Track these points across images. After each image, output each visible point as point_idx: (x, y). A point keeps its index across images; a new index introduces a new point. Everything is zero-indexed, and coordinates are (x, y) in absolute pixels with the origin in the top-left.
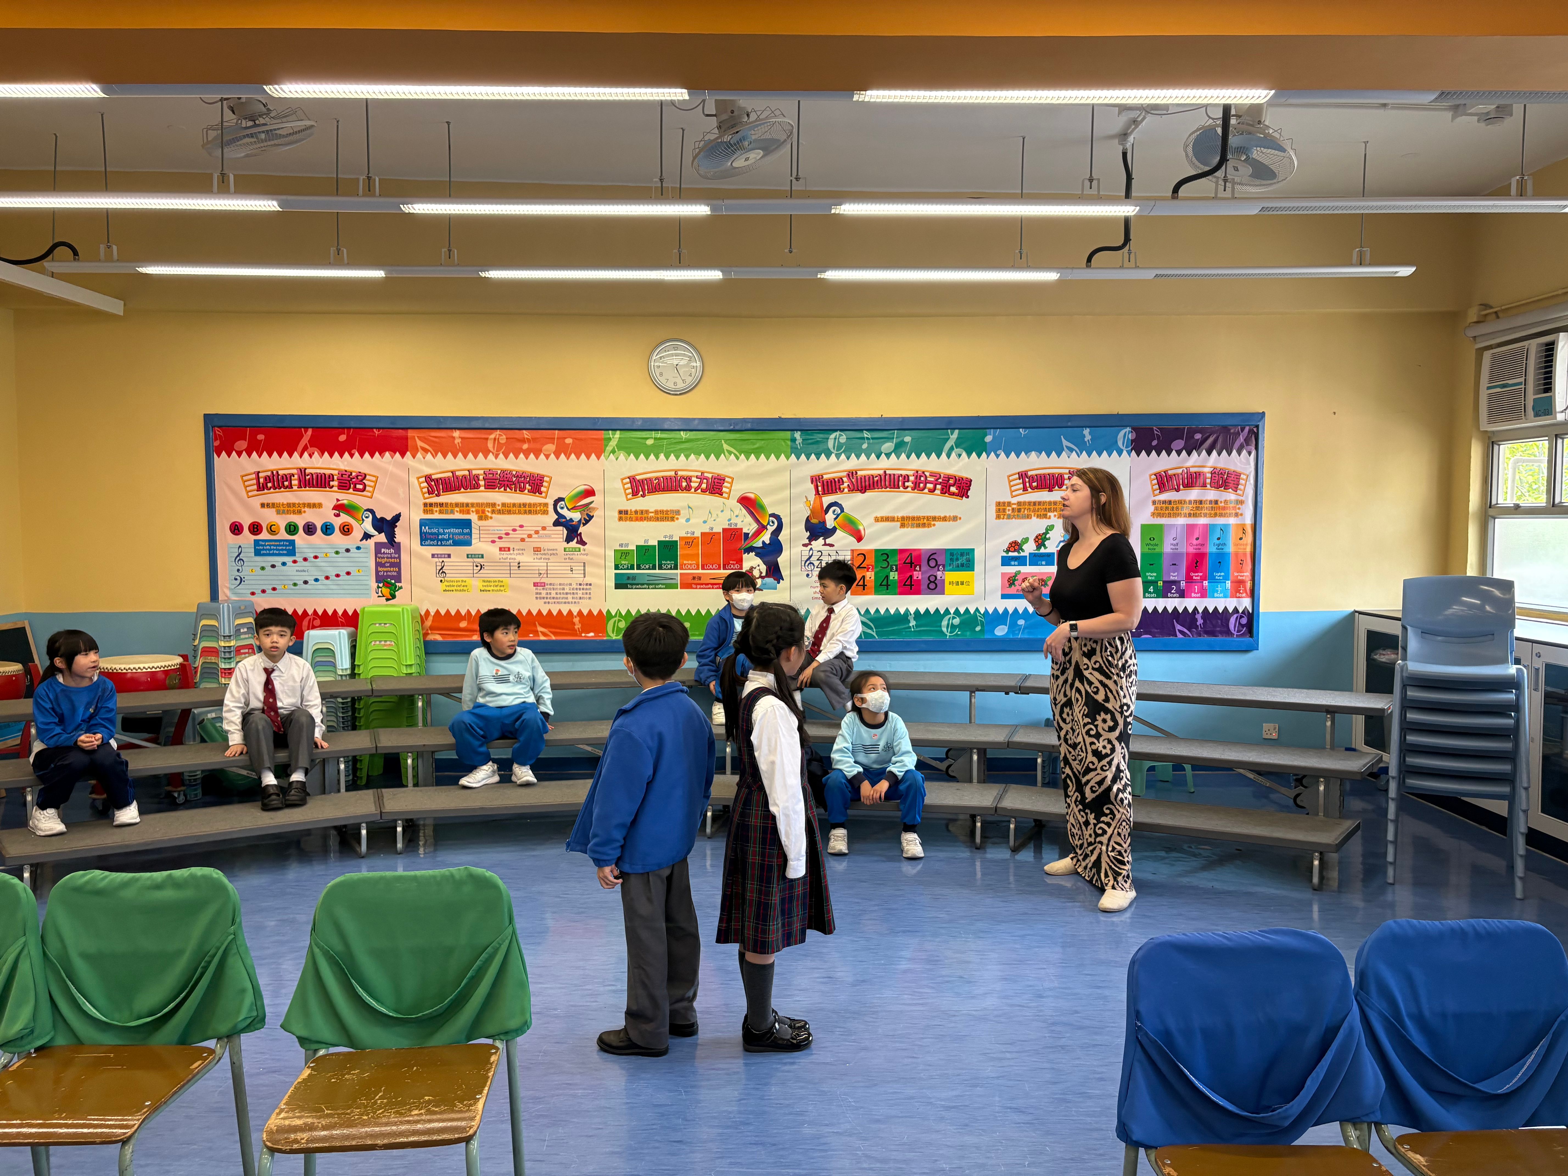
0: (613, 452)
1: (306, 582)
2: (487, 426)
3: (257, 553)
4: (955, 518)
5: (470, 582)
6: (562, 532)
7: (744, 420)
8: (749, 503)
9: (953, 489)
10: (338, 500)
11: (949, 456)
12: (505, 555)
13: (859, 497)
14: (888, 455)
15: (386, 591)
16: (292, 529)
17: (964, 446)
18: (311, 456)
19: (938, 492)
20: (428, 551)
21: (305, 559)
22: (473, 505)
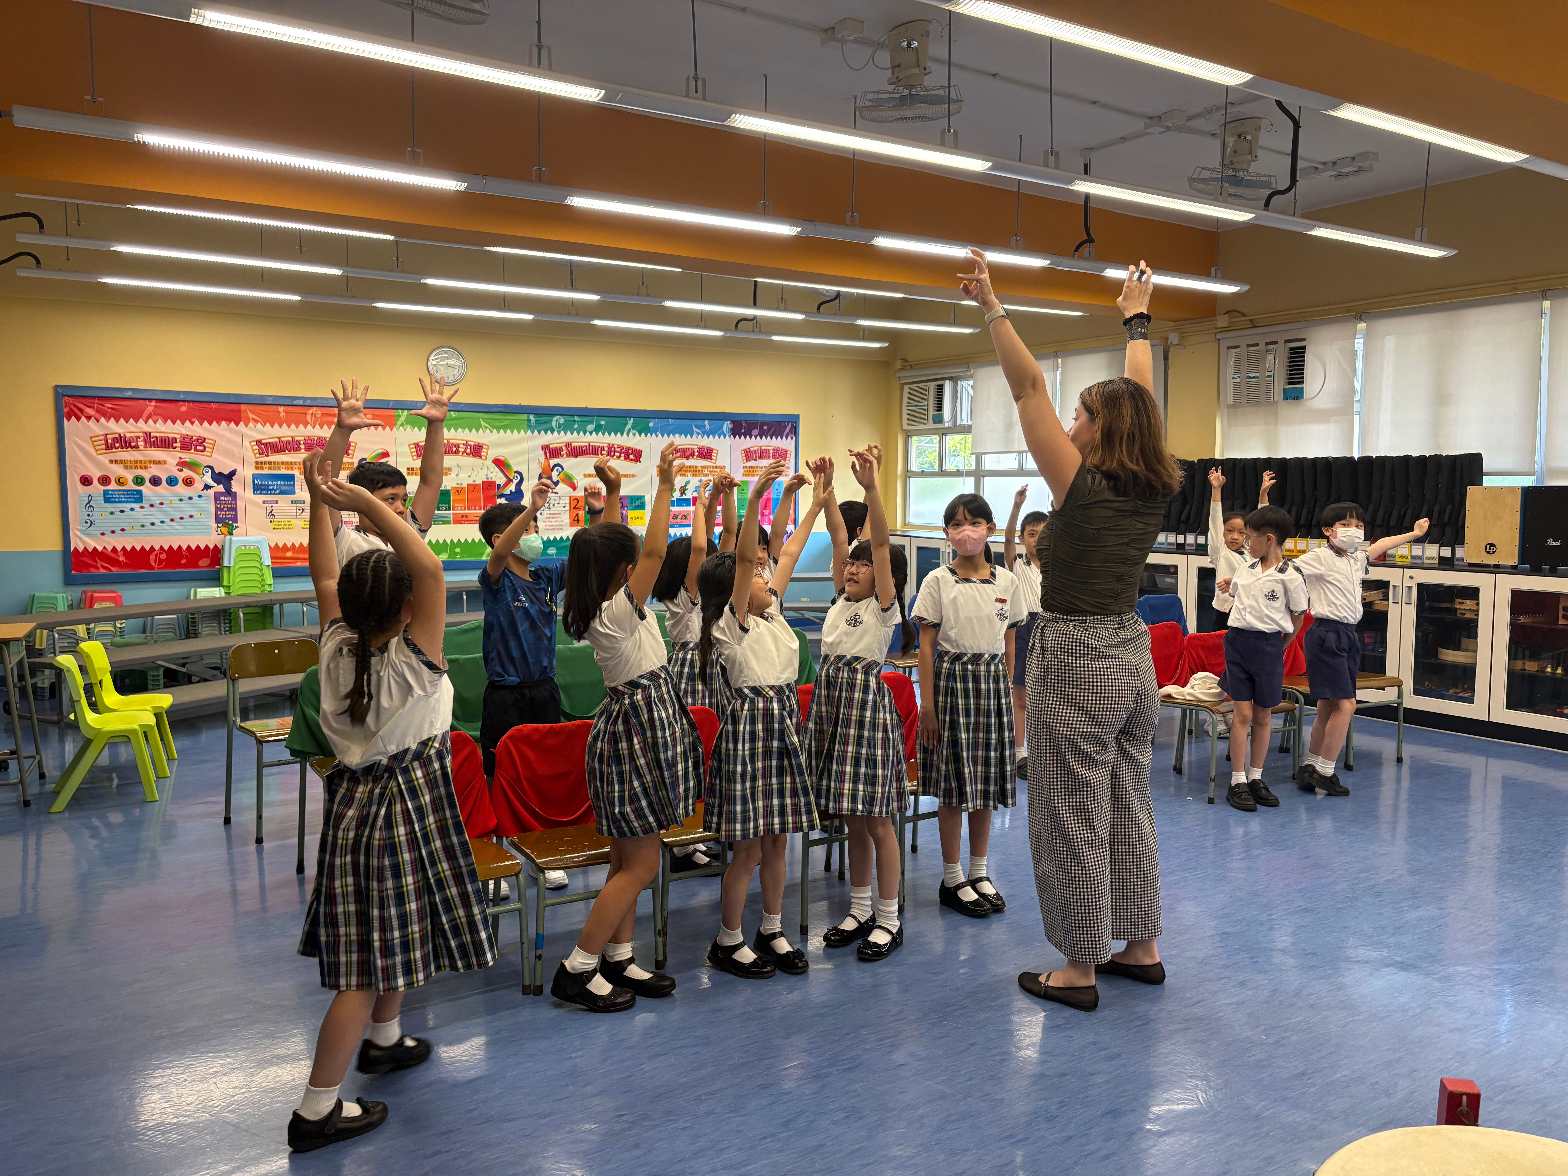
0: (402, 425)
1: (153, 524)
2: (306, 404)
3: (107, 500)
4: (633, 476)
5: (294, 521)
7: (496, 406)
8: (500, 463)
9: (631, 457)
10: (181, 458)
11: (628, 435)
13: (573, 460)
14: (591, 433)
15: (225, 530)
16: (139, 481)
17: (637, 428)
18: (155, 422)
19: (622, 458)
20: (260, 498)
21: (152, 506)
22: (295, 463)
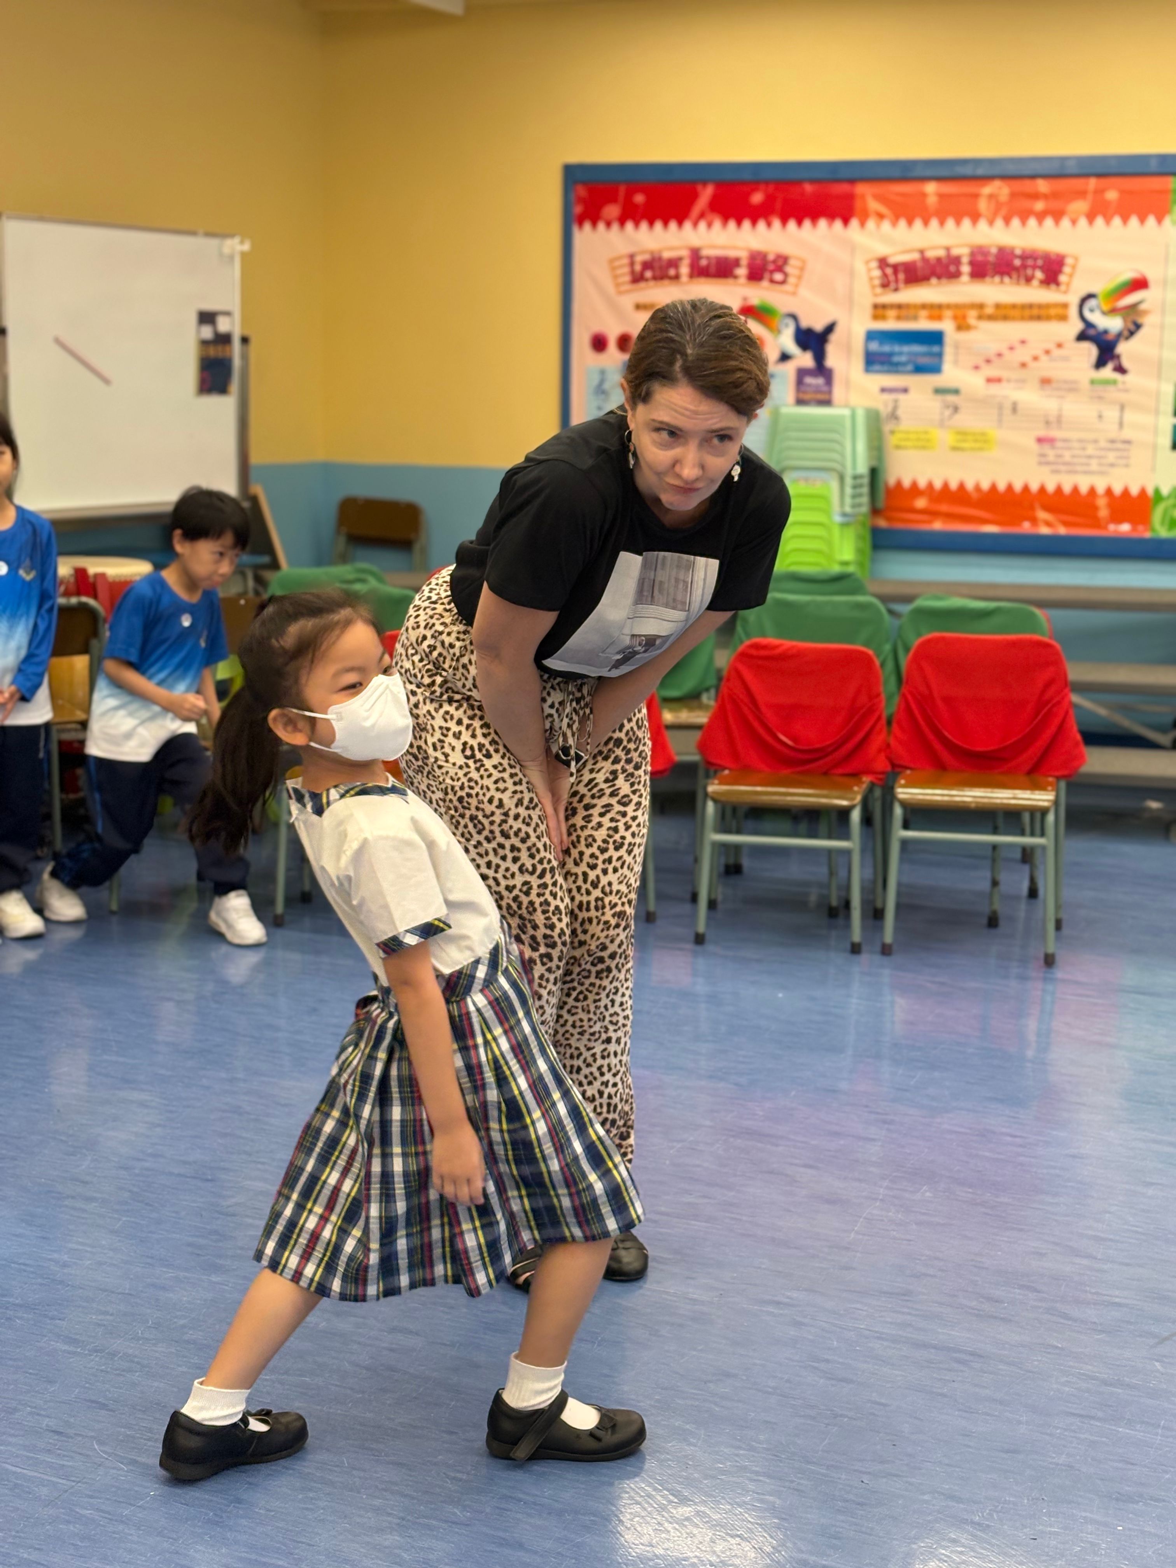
2: (980, 172)
5: (937, 434)
10: (745, 298)
12: (994, 389)
22: (949, 306)
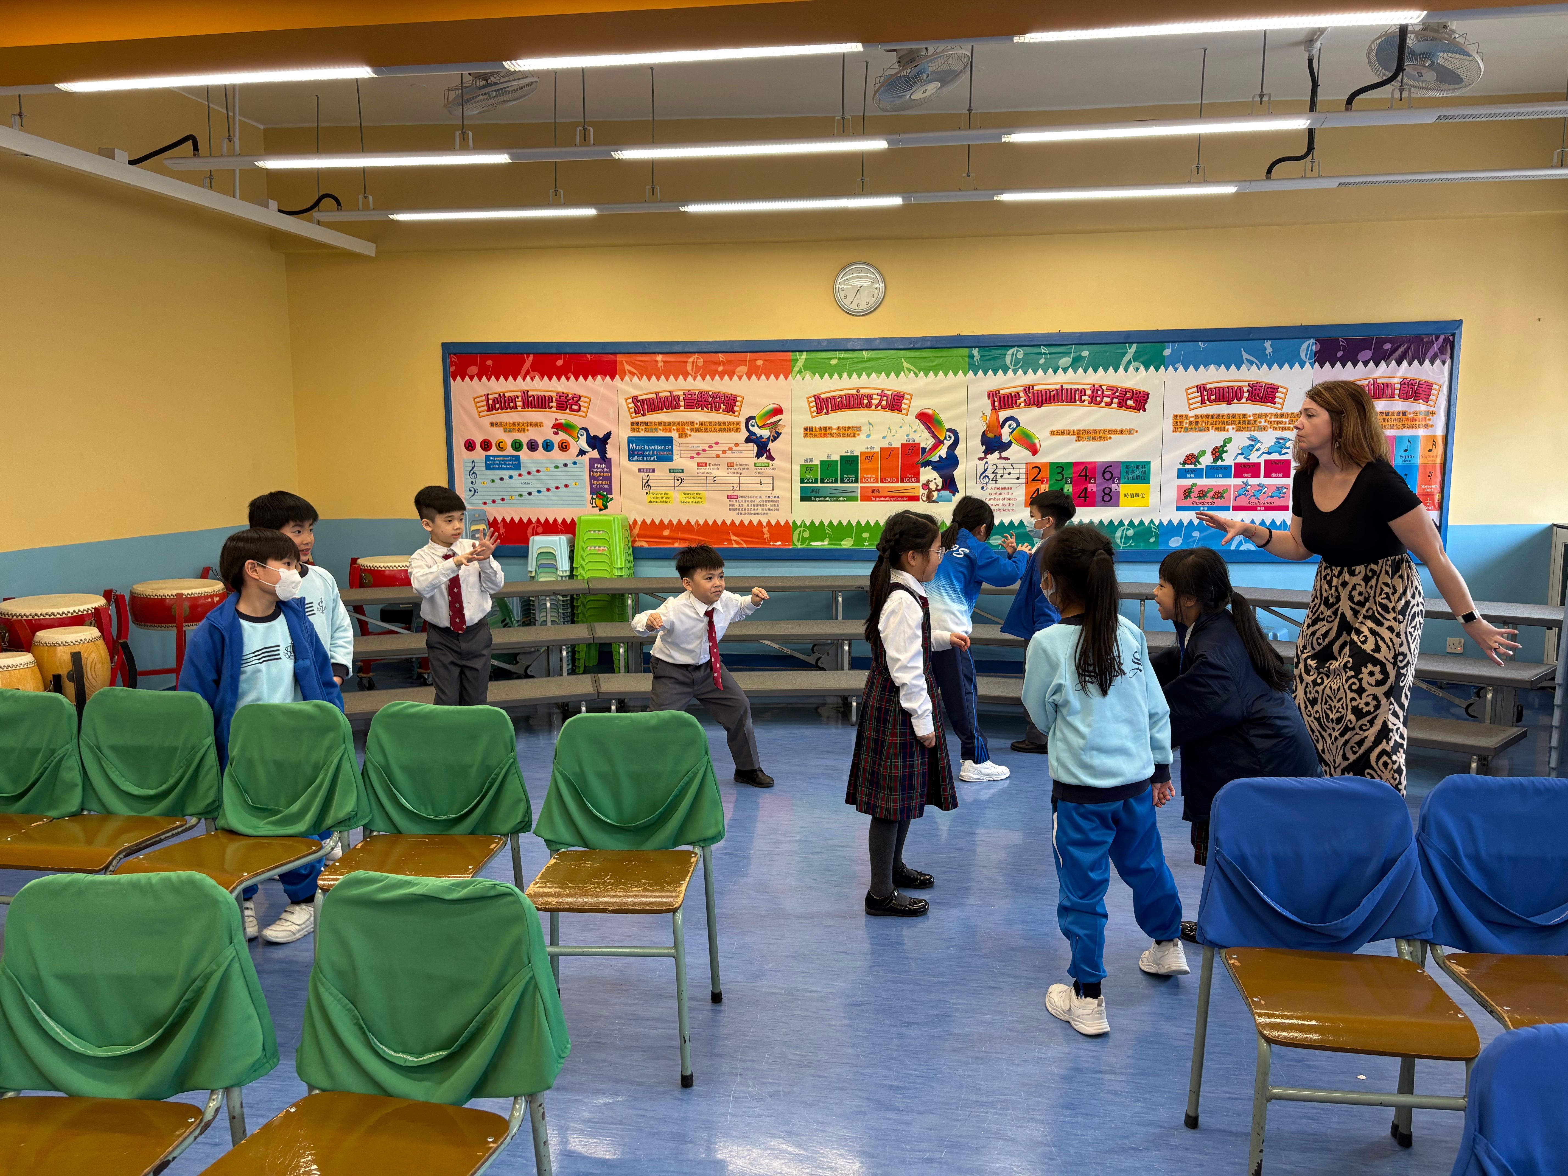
0: (800, 372)
1: (530, 494)
2: (686, 350)
3: (488, 467)
4: (1131, 432)
5: (672, 494)
6: (753, 448)
7: (924, 339)
8: (927, 419)
9: (1130, 403)
10: (556, 420)
11: (1126, 370)
12: (702, 470)
13: (1035, 411)
14: (1065, 370)
15: (599, 502)
16: (517, 445)
17: (1141, 360)
18: (532, 379)
19: (1114, 405)
20: (635, 466)
21: (529, 473)
22: (674, 423)
